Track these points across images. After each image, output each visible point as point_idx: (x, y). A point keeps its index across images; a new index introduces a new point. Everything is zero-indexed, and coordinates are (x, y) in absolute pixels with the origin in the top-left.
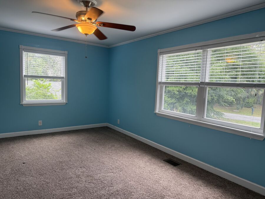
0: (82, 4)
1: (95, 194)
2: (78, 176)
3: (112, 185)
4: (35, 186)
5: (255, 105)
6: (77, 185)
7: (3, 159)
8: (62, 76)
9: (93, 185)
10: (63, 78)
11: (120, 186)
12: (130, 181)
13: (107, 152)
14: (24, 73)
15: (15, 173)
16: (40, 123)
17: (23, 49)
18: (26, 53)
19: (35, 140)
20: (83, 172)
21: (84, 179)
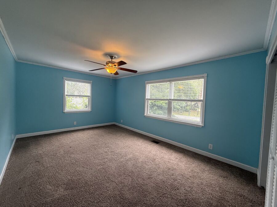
0: (109, 57)
1: (118, 161)
2: (106, 152)
3: (126, 156)
4: (82, 159)
5: (190, 111)
6: (107, 157)
7: (56, 145)
8: (89, 95)
9: (116, 156)
10: (89, 96)
11: (131, 156)
12: (136, 153)
13: (119, 138)
14: (66, 93)
15: (67, 153)
16: (75, 123)
17: (66, 79)
18: (67, 82)
19: (73, 133)
20: (108, 150)
21: (110, 153)
